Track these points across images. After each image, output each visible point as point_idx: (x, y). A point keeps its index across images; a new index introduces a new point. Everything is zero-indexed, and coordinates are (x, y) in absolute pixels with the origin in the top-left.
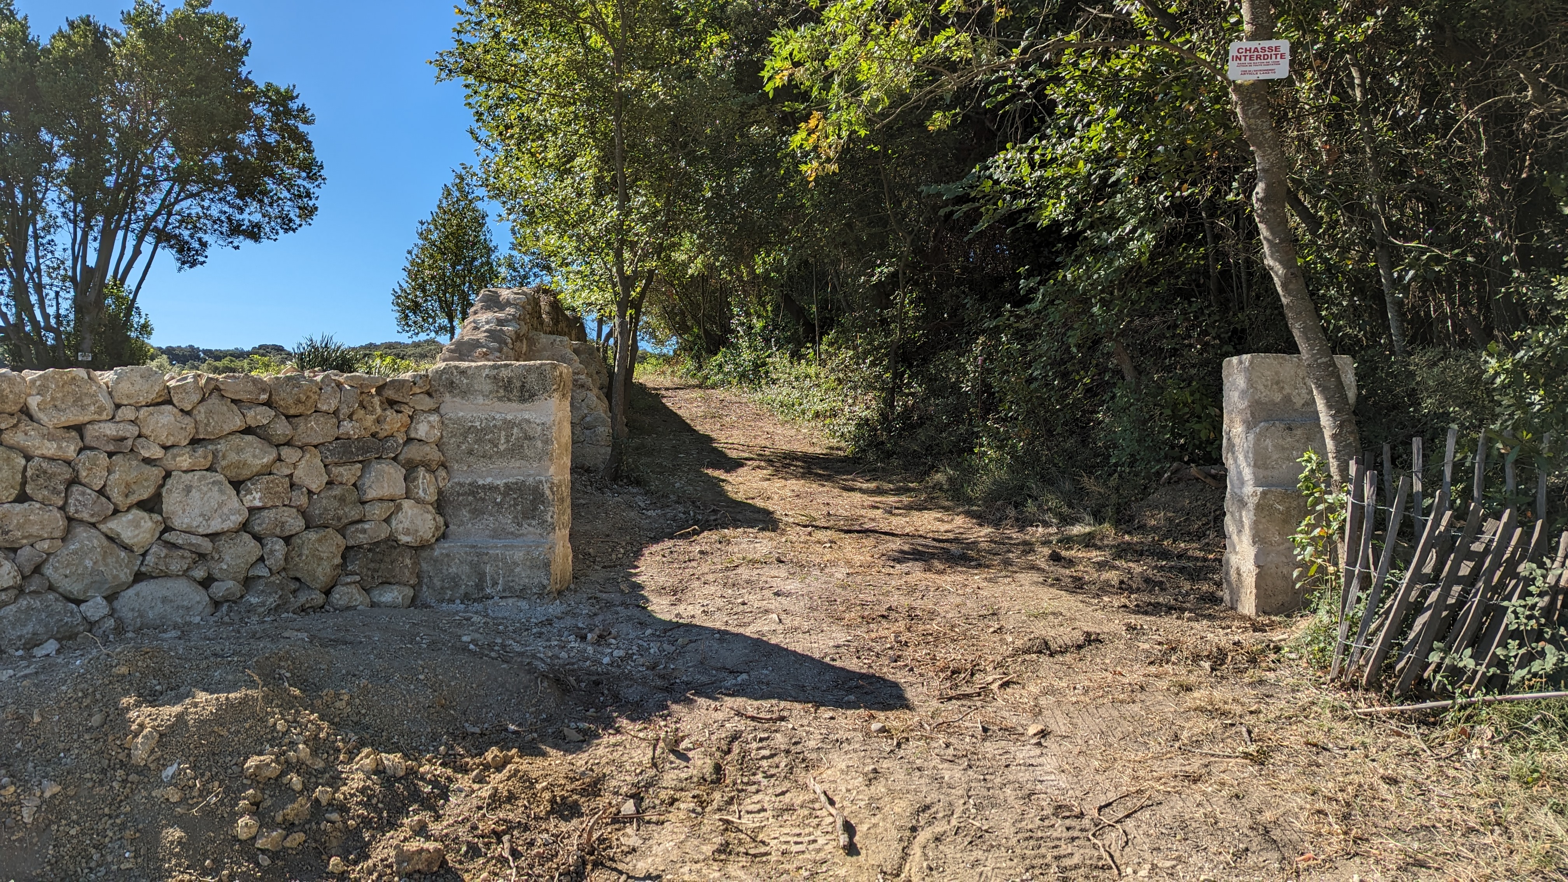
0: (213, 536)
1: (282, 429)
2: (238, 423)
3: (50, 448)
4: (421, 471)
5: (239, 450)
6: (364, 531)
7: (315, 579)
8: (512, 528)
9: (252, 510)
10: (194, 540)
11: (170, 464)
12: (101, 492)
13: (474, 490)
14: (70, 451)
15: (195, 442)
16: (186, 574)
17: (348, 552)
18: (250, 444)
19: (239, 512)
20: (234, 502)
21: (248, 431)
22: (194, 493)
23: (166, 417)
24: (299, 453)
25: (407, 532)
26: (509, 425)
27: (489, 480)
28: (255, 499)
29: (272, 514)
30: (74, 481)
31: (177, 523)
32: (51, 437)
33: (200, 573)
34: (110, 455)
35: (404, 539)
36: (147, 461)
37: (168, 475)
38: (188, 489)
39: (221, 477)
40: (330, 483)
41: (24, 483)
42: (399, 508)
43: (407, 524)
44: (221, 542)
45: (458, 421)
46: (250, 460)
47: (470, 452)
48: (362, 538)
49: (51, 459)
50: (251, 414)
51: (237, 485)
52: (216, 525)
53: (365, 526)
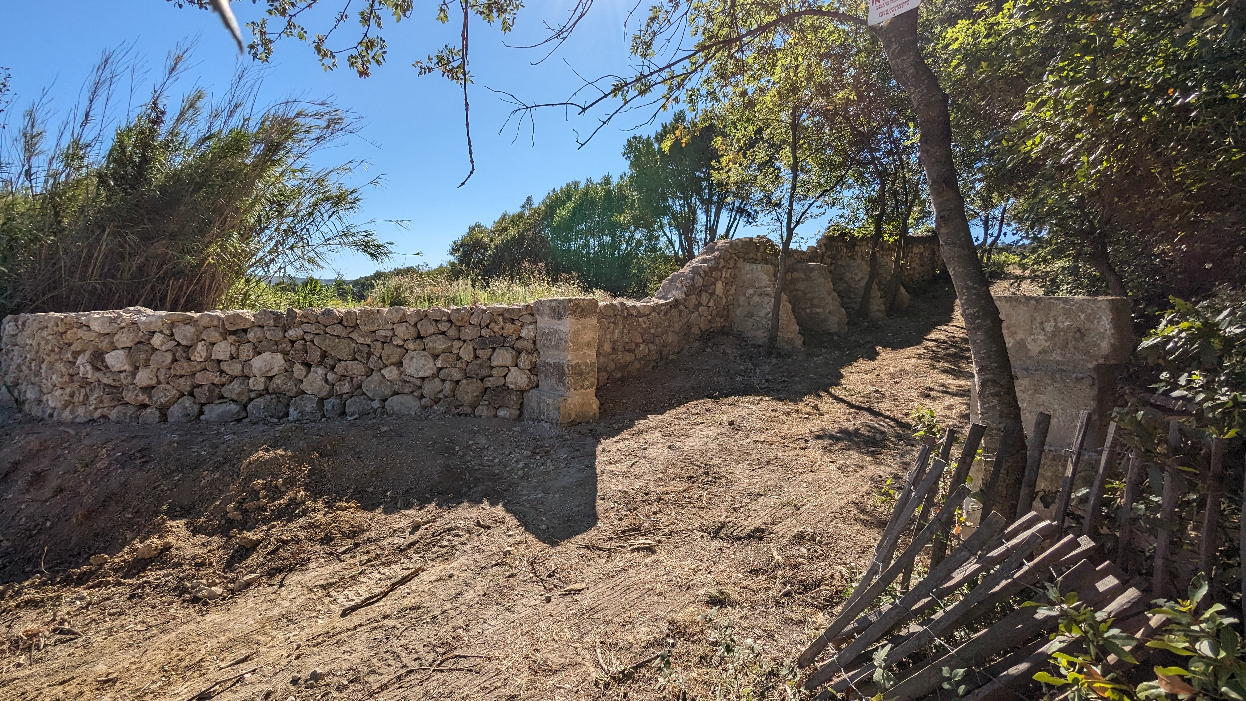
0: (423, 379)
1: (452, 332)
2: (435, 330)
3: (363, 340)
4: (524, 353)
5: (435, 342)
6: (489, 381)
7: (467, 401)
9: (439, 369)
10: (412, 380)
11: (406, 347)
12: (380, 357)
13: (549, 364)
14: (369, 341)
15: (417, 338)
16: (411, 394)
17: (483, 390)
18: (439, 339)
19: (432, 369)
20: (431, 365)
21: (439, 333)
22: (414, 360)
24: (461, 344)
25: (513, 383)
27: (549, 360)
28: (439, 364)
29: (446, 370)
30: (370, 354)
31: (407, 372)
32: (363, 336)
33: (417, 394)
34: (383, 343)
35: (511, 386)
36: (397, 346)
37: (406, 352)
38: (412, 358)
39: (426, 354)
40: (475, 358)
41: (354, 353)
42: (509, 371)
43: (513, 379)
44: (425, 381)
46: (438, 346)
47: (544, 345)
48: (490, 384)
49: (363, 345)
50: (439, 326)
51: (436, 357)
52: (421, 374)
53: (491, 379)
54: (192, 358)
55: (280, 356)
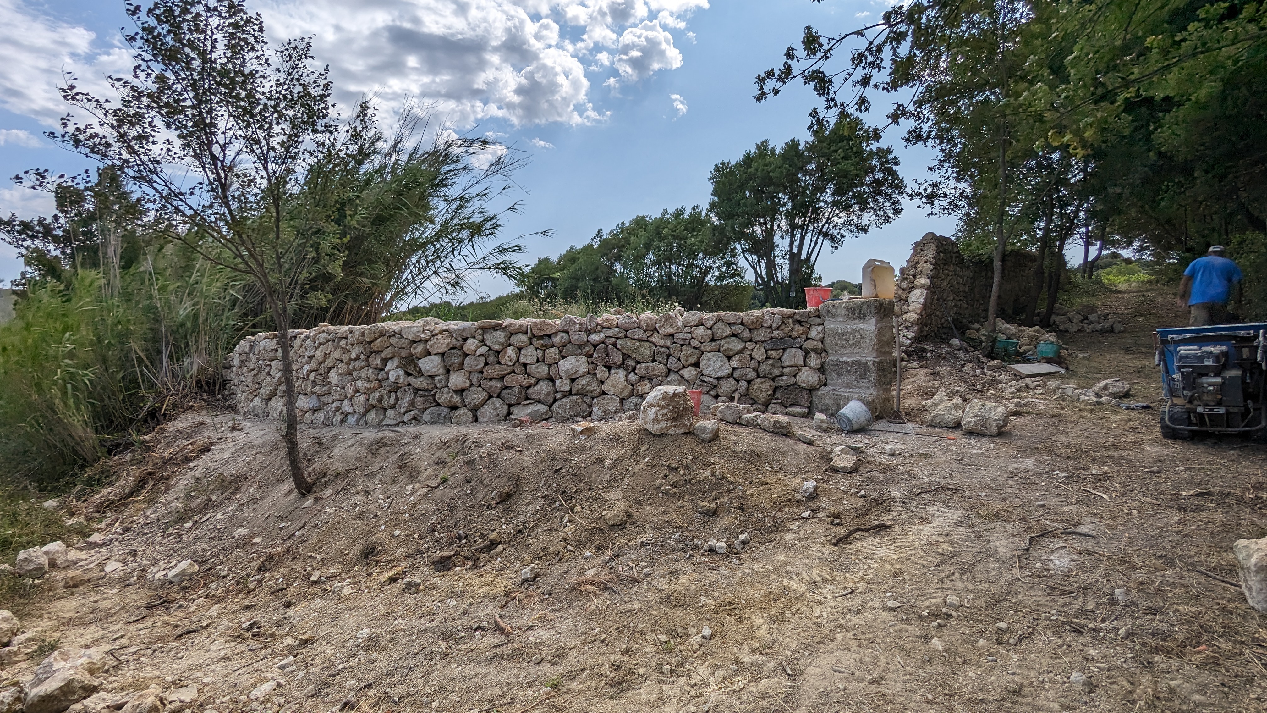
0: (718, 379)
1: (746, 334)
2: (728, 332)
3: (662, 342)
4: (813, 354)
5: (729, 343)
6: (782, 380)
7: (759, 400)
8: (855, 383)
9: (734, 369)
10: (710, 379)
11: (702, 348)
12: (679, 359)
13: (838, 363)
14: (668, 343)
15: (713, 340)
16: (708, 393)
17: (775, 390)
18: (734, 341)
19: (728, 369)
20: (727, 365)
21: (734, 335)
22: (712, 361)
23: (700, 331)
24: (754, 345)
25: (803, 382)
26: (854, 331)
27: (845, 359)
28: (735, 364)
29: (740, 370)
30: (669, 355)
31: (704, 372)
32: (662, 339)
33: (713, 393)
34: (682, 345)
35: (802, 385)
36: (695, 348)
37: (703, 353)
38: (709, 360)
39: (721, 355)
40: (767, 358)
41: (654, 355)
42: (800, 370)
43: (803, 378)
44: (722, 382)
45: (831, 330)
46: (734, 348)
47: (836, 345)
48: (782, 383)
49: (662, 347)
50: (733, 328)
51: (729, 358)
52: (719, 374)
53: (784, 378)
54: (503, 362)
55: (584, 359)
